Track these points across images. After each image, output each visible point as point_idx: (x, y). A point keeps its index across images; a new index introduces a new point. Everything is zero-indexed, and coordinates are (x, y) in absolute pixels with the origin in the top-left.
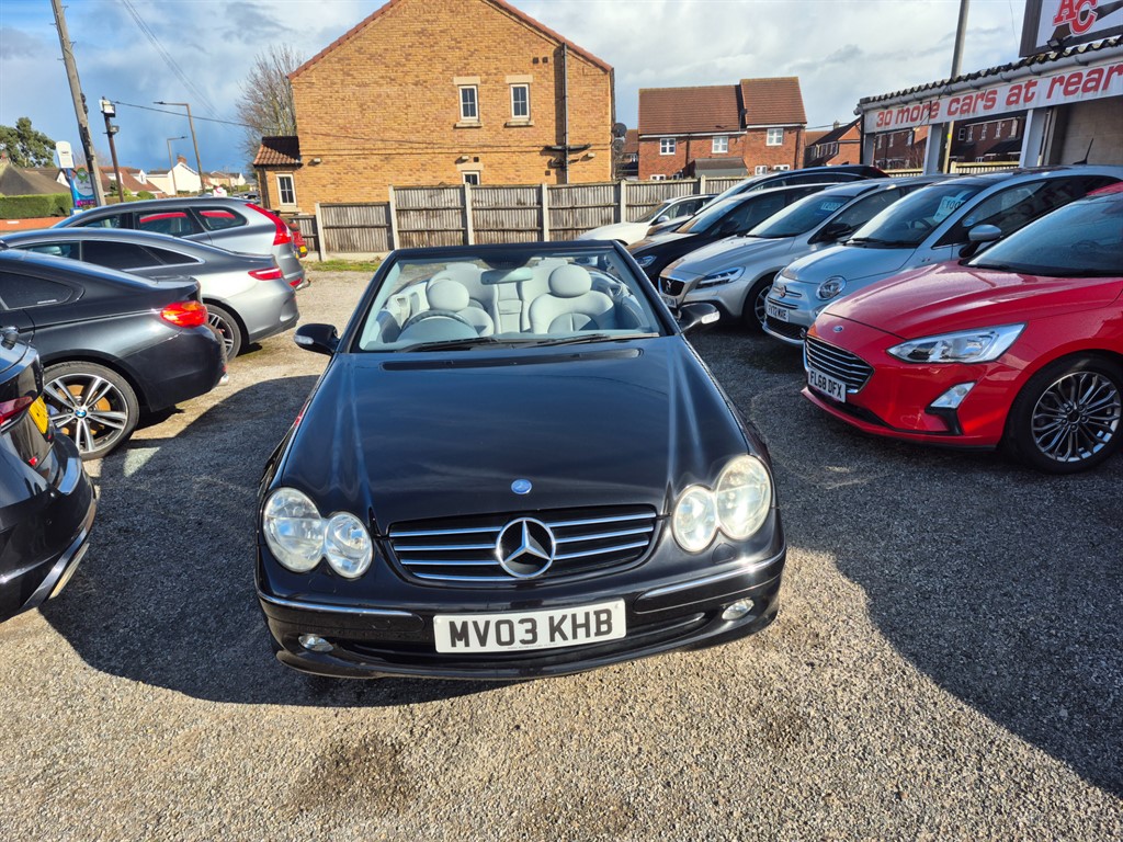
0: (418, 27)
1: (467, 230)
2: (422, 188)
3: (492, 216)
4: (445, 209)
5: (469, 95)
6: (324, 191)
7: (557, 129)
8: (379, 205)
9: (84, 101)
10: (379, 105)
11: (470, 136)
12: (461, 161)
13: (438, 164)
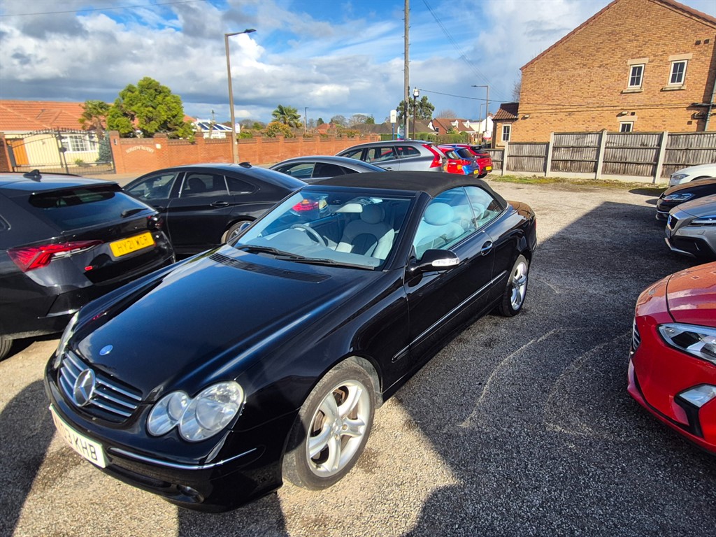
0: (610, 29)
1: (598, 161)
3: (619, 153)
4: (585, 147)
5: (637, 71)
7: (706, 90)
8: (544, 144)
9: (409, 89)
10: (572, 81)
11: (631, 98)
12: (621, 115)
13: (604, 117)
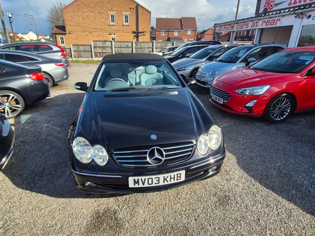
1: (112, 53)
2: (100, 41)
3: (119, 49)
4: (107, 47)
5: (113, 16)
6: (73, 41)
7: (136, 27)
8: (89, 45)
9: (2, 13)
10: (88, 18)
11: (113, 28)
12: (110, 34)
13: (104, 35)
